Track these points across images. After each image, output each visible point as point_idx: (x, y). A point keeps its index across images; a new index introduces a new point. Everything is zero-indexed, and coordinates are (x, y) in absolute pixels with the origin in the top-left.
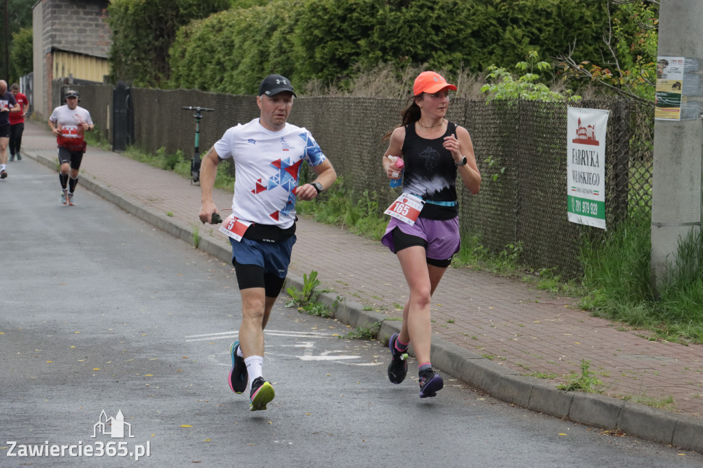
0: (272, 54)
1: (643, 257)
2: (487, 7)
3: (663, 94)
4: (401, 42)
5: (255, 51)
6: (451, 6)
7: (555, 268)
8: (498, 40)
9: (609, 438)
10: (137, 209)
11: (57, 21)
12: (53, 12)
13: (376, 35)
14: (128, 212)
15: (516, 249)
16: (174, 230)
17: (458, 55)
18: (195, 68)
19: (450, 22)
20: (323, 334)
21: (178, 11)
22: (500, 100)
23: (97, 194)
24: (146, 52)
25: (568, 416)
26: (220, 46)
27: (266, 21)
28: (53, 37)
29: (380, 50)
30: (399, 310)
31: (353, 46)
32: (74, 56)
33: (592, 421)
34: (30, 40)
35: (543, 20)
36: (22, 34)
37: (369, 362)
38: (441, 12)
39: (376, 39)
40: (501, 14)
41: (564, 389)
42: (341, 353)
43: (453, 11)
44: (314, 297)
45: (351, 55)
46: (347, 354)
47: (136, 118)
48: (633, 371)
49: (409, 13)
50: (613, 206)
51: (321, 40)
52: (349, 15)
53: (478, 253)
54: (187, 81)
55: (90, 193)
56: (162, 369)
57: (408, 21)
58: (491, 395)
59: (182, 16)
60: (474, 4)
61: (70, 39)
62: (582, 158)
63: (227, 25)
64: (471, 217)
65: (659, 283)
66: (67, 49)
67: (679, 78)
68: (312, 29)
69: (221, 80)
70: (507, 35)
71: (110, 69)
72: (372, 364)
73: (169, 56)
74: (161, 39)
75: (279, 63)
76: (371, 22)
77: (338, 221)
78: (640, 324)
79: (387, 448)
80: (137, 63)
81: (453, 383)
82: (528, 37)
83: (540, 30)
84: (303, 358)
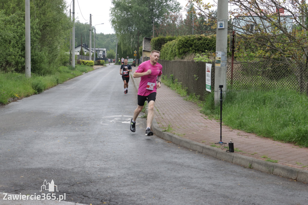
1: (213, 99)
3: (217, 60)
9: (168, 143)
11: (145, 44)
12: (145, 42)
13: (194, 46)
15: (199, 97)
22: (198, 61)
25: (162, 138)
28: (144, 48)
29: (194, 50)
30: (157, 111)
32: (148, 52)
33: (167, 139)
36: (141, 47)
38: (209, 41)
41: (163, 131)
45: (188, 51)
48: (188, 127)
49: (201, 42)
50: (212, 87)
52: (188, 42)
53: (194, 97)
61: (148, 48)
62: (208, 76)
64: (194, 89)
65: (215, 105)
67: (220, 56)
68: (180, 45)
75: (174, 53)
76: (192, 43)
78: (208, 115)
84: (123, 122)
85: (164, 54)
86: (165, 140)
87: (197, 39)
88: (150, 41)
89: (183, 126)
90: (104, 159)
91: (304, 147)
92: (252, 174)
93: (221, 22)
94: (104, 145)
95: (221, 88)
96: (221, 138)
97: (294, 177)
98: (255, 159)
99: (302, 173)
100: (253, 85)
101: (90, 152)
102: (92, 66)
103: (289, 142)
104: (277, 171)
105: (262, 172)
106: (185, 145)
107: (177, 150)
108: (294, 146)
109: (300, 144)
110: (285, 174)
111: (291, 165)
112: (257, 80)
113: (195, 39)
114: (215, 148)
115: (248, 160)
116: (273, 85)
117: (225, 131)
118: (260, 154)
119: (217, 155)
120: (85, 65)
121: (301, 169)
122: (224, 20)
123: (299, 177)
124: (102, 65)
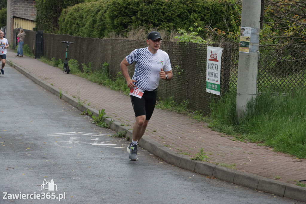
0: (98, 21)
1: (232, 107)
2: (184, 5)
3: (243, 42)
4: (149, 18)
5: (91, 20)
6: (169, 4)
7: (201, 111)
8: (188, 19)
9: (210, 180)
10: (40, 82)
11: (16, 5)
12: (15, 2)
13: (139, 15)
14: (36, 83)
15: (186, 103)
16: (53, 91)
17: (172, 24)
18: (68, 26)
19: (169, 11)
20: (103, 135)
21: (63, 3)
22: (182, 42)
23: (25, 75)
24: (49, 19)
25: (194, 170)
26: (78, 17)
27: (96, 8)
28: (14, 12)
29: (140, 21)
31: (130, 19)
32: (22, 20)
33: (203, 173)
34: (6, 13)
35: (206, 11)
36: (2, 10)
37: (119, 147)
38: (165, 7)
39: (139, 16)
40: (189, 8)
41: (193, 160)
43: (170, 6)
44: (103, 120)
45: (128, 22)
46: (111, 143)
47: (44, 45)
48: (222, 153)
49: (152, 7)
50: (223, 86)
51: (117, 16)
52: (128, 7)
53: (172, 104)
54: (65, 31)
55: (22, 75)
56: (35, 147)
57: (152, 10)
58: (165, 161)
59: (65, 5)
60: (179, 4)
61: (21, 13)
62: (212, 67)
63: (81, 9)
64: (170, 89)
65: (239, 118)
66: (19, 17)
67: (249, 36)
68: (113, 12)
69: (78, 31)
70: (192, 17)
71: (36, 25)
72: (121, 147)
73: (59, 21)
74: (56, 14)
75: (100, 25)
76: (137, 9)
77: (119, 89)
78: (230, 134)
79: (119, 182)
80: (46, 23)
81: (151, 156)
82: (200, 17)
83: (205, 15)
84: (93, 144)
85: (71, 25)
86: (200, 174)
87: (145, 2)
94: (108, 181)
101: (97, 191)
106: (246, 182)
112: (303, 76)
117: (292, 161)
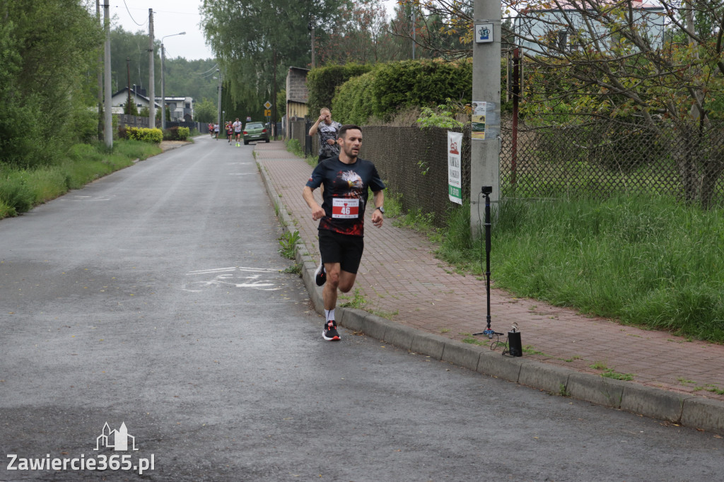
1: (466, 222)
3: (475, 124)
4: (430, 93)
9: (354, 337)
11: (293, 85)
13: (416, 89)
15: (431, 217)
20: (273, 270)
22: (427, 127)
24: (324, 101)
25: (341, 322)
28: (291, 94)
29: (418, 98)
31: (403, 96)
32: (300, 105)
33: (351, 326)
36: (282, 94)
37: (274, 288)
38: (454, 75)
39: (415, 92)
41: (342, 306)
42: (266, 283)
44: (293, 247)
45: (402, 101)
46: (269, 283)
50: (465, 191)
51: (385, 93)
52: (401, 78)
53: (419, 218)
55: (262, 184)
57: (435, 81)
58: (315, 309)
61: (300, 95)
62: (453, 163)
65: (473, 237)
66: (296, 101)
67: (484, 114)
68: (380, 87)
69: (348, 117)
71: (308, 112)
76: (413, 81)
78: (455, 263)
81: (305, 301)
84: (239, 285)
85: (341, 109)
86: (347, 328)
87: (424, 71)
88: (305, 77)
89: (393, 292)
90: (192, 381)
91: (697, 339)
92: (569, 410)
93: (484, 26)
94: (191, 344)
95: (487, 195)
96: (489, 321)
97: (673, 416)
98: (576, 371)
99: (695, 404)
100: (568, 184)
101: (155, 361)
102: (157, 142)
103: (661, 328)
104: (630, 401)
105: (593, 404)
106: (399, 339)
107: (379, 354)
108: (672, 338)
109: (688, 333)
110: (652, 409)
111: (666, 385)
112: (577, 171)
113: (419, 70)
114: (474, 347)
115: (558, 375)
116: (617, 184)
117: (500, 303)
118: (587, 359)
119: (480, 363)
120: (138, 140)
121: (692, 395)
122: (492, 21)
123: (687, 415)
124: (183, 139)
